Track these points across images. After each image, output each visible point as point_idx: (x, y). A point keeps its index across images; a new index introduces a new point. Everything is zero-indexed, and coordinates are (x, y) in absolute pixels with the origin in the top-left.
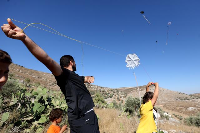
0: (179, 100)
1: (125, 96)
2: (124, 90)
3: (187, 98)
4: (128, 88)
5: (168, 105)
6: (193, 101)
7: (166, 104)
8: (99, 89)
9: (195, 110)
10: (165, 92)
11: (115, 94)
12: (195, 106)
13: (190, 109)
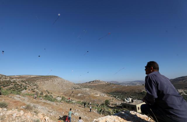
0: (74, 89)
1: (37, 88)
2: (27, 78)
3: (78, 87)
4: (32, 76)
5: (66, 92)
6: (81, 90)
7: (64, 92)
8: (8, 80)
9: (81, 95)
10: (65, 83)
11: (28, 85)
12: (82, 93)
13: (79, 95)
